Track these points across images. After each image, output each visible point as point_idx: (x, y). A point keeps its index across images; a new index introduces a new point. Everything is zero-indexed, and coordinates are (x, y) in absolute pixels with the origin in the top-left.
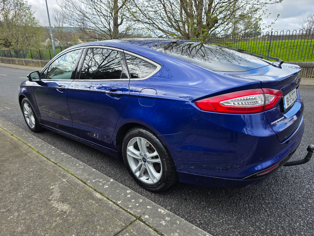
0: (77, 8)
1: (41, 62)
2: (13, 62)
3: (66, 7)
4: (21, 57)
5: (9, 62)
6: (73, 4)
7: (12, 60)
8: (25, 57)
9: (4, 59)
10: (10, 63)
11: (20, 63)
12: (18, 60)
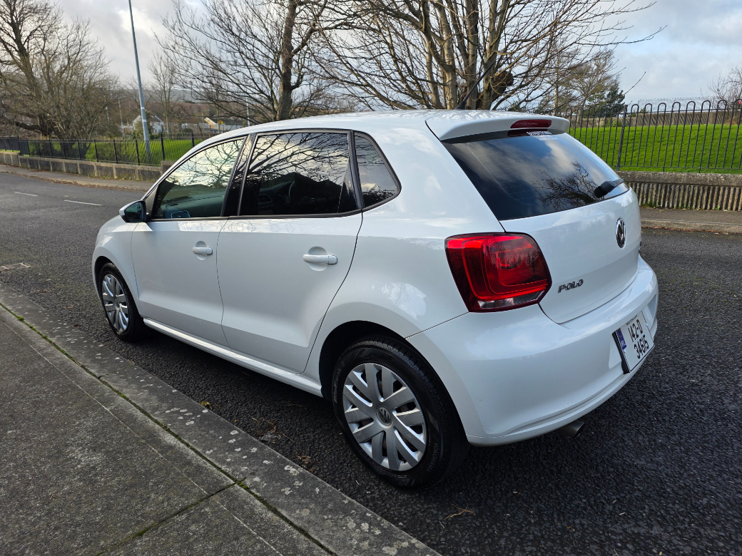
0: (200, 51)
1: (116, 169)
2: (56, 168)
3: (177, 48)
4: (73, 156)
5: (46, 168)
6: (191, 43)
7: (54, 164)
8: (82, 156)
9: (36, 161)
10: (48, 170)
11: (71, 169)
12: (67, 165)
